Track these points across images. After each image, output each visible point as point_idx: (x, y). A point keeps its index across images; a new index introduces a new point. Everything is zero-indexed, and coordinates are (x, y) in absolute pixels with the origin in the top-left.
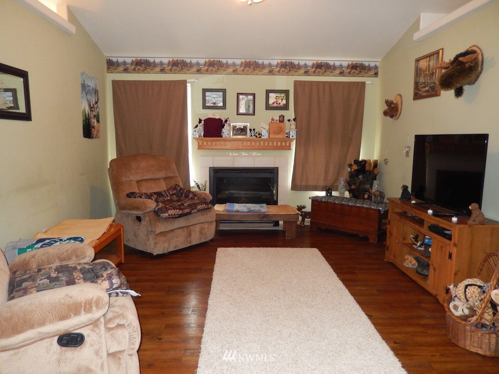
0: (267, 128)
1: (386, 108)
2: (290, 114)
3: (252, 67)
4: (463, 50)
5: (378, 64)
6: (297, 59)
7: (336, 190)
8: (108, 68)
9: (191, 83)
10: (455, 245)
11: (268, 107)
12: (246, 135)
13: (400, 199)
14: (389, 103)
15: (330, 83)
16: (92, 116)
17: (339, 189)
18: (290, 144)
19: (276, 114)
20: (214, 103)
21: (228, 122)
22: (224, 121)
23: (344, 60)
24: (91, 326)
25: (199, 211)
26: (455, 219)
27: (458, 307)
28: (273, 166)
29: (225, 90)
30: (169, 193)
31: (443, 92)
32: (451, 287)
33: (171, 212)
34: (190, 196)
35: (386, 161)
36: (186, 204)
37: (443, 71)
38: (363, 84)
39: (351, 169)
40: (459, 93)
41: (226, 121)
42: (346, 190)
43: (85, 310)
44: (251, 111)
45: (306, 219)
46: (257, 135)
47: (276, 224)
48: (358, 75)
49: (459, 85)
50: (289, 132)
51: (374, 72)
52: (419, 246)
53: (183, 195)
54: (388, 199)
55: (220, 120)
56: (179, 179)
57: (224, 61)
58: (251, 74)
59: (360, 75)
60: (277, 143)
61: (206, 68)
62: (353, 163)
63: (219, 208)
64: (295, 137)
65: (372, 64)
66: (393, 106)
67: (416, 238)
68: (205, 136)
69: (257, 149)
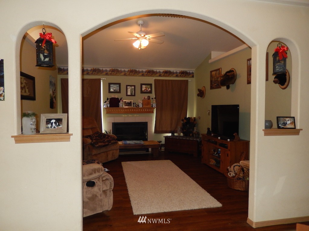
0: (142, 102)
1: (199, 92)
2: (153, 95)
3: (133, 72)
4: (228, 70)
5: (193, 72)
6: (156, 69)
7: (176, 133)
8: (59, 72)
9: (102, 80)
10: (229, 150)
11: (142, 92)
12: (131, 106)
13: (207, 134)
14: (199, 90)
15: (172, 80)
16: (53, 97)
17: (178, 132)
18: (153, 110)
19: (146, 96)
20: (115, 90)
21: (122, 100)
22: (120, 99)
23: (178, 70)
24: (98, 179)
25: (112, 144)
26: (229, 140)
27: (231, 174)
28: (145, 122)
29: (120, 83)
30: (95, 136)
31: (222, 87)
32: (229, 168)
33: (100, 144)
34: (106, 137)
35: (199, 118)
36: (106, 140)
37: (222, 78)
38: (187, 81)
39: (183, 122)
40: (228, 88)
41: (121, 99)
42: (181, 132)
43: (98, 171)
44: (133, 94)
45: (162, 148)
46: (137, 106)
47: (148, 151)
48: (184, 77)
49: (228, 85)
50: (153, 105)
51: (191, 75)
52: (216, 154)
53: (102, 137)
54: (201, 134)
55: (118, 99)
56: (98, 129)
57: (120, 69)
58: (133, 76)
59: (186, 77)
60: (147, 110)
61: (111, 72)
62: (184, 119)
63: (120, 143)
64: (155, 106)
65: (191, 72)
66: (201, 92)
67: (214, 151)
68: (110, 107)
69: (136, 113)
